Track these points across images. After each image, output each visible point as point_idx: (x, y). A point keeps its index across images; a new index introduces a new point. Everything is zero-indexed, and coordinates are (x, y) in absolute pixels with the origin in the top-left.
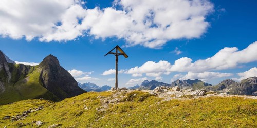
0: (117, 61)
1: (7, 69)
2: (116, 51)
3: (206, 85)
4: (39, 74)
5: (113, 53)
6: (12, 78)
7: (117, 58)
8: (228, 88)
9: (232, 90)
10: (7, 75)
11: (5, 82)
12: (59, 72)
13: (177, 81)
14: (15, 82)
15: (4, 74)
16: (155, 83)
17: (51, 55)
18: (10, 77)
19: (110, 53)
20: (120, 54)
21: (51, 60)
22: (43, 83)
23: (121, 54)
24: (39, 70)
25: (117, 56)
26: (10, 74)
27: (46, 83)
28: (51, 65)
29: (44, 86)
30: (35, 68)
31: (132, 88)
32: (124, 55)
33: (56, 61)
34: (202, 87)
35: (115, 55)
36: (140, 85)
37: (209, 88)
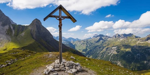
0: (60, 27)
1: (12, 28)
2: (60, 13)
3: (136, 37)
4: (30, 31)
5: (55, 17)
6: (15, 33)
7: (60, 23)
10: (12, 32)
11: (11, 35)
12: (42, 29)
13: (117, 34)
14: (17, 36)
15: (10, 31)
16: (102, 36)
17: (36, 19)
18: (14, 33)
19: (50, 16)
21: (37, 22)
24: (30, 28)
25: (60, 20)
26: (13, 31)
27: (34, 36)
28: (36, 25)
29: (33, 38)
30: (28, 27)
31: (87, 39)
32: (71, 18)
33: (40, 23)
34: (133, 39)
35: (58, 18)
36: (92, 38)
37: (139, 40)
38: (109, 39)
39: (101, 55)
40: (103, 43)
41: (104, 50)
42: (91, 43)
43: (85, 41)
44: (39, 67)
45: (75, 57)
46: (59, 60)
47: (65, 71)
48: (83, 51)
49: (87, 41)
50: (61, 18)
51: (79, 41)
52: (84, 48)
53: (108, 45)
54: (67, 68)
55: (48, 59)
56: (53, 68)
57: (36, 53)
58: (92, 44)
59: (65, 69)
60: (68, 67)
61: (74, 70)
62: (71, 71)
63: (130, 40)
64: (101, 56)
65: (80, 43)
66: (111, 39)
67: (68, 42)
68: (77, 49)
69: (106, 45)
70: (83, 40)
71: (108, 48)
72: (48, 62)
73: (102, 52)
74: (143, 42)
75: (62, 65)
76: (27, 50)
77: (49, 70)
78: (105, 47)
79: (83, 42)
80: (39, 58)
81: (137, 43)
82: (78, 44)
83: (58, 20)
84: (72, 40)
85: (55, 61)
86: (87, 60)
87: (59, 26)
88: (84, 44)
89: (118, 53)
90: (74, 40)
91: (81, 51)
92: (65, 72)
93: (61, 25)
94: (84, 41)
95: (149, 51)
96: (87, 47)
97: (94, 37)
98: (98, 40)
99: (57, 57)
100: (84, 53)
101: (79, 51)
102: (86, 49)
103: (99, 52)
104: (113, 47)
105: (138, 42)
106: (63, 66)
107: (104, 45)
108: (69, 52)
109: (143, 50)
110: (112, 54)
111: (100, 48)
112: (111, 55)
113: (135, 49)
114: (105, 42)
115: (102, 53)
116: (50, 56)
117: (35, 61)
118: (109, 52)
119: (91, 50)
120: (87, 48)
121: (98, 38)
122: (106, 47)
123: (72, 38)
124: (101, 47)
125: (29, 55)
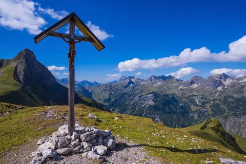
2: (72, 30)
4: (14, 69)
7: (72, 48)
8: (197, 84)
9: (200, 85)
12: (36, 67)
13: (152, 77)
20: (81, 39)
21: (27, 54)
22: (18, 78)
23: (84, 39)
24: (14, 64)
25: (72, 43)
27: (21, 77)
28: (26, 60)
29: (19, 81)
30: (9, 62)
31: (111, 83)
32: (94, 42)
33: (32, 55)
34: (174, 82)
35: (68, 40)
36: (117, 81)
37: (181, 84)
38: (143, 83)
39: (132, 106)
40: (133, 88)
41: (136, 99)
42: (116, 89)
43: (108, 85)
44: (21, 144)
45: (96, 113)
46: (67, 126)
47: (82, 152)
48: (105, 101)
49: (110, 87)
50: (73, 39)
51: (98, 86)
52: (106, 97)
53: (141, 92)
54: (85, 145)
55: (43, 122)
56: (53, 147)
57: (23, 108)
58: (118, 90)
59: (83, 147)
60: (88, 142)
61: (101, 149)
62: (96, 151)
63: (170, 84)
64: (132, 108)
65: (100, 89)
66: (145, 83)
67: (80, 88)
68: (96, 98)
69: (139, 91)
70: (104, 85)
71: (140, 96)
72: (44, 131)
73: (133, 102)
74: (186, 88)
75: (75, 140)
76: (6, 103)
77: (45, 156)
78: (137, 94)
79: (104, 87)
80: (25, 121)
81: (179, 89)
82: (97, 90)
83: (68, 42)
84: (87, 84)
85: (59, 129)
86: (116, 118)
87: (69, 54)
88: (107, 90)
89: (155, 102)
90: (91, 84)
91: (101, 102)
92: (83, 155)
93: (74, 53)
94: (106, 85)
95: (193, 99)
96: (110, 95)
97: (121, 79)
98: (126, 84)
99: (63, 118)
100: (106, 104)
101: (98, 101)
102: (110, 99)
103: (129, 103)
104: (148, 94)
105: (181, 87)
106: (77, 140)
107: (136, 92)
108: (82, 104)
109: (187, 98)
110: (147, 104)
111: (130, 96)
112: (146, 106)
113: (177, 97)
114: (137, 87)
115: (133, 104)
116: (49, 116)
117: (15, 127)
118: (144, 102)
119: (116, 100)
120: (111, 97)
121: (127, 81)
122: (139, 95)
123: (87, 81)
124: (131, 94)
125: (8, 113)
